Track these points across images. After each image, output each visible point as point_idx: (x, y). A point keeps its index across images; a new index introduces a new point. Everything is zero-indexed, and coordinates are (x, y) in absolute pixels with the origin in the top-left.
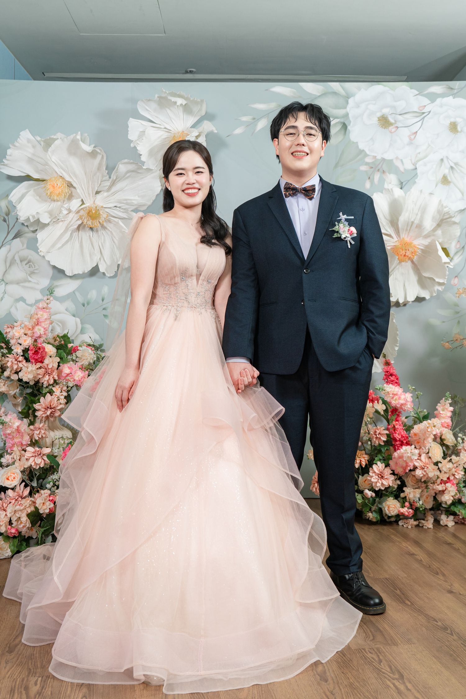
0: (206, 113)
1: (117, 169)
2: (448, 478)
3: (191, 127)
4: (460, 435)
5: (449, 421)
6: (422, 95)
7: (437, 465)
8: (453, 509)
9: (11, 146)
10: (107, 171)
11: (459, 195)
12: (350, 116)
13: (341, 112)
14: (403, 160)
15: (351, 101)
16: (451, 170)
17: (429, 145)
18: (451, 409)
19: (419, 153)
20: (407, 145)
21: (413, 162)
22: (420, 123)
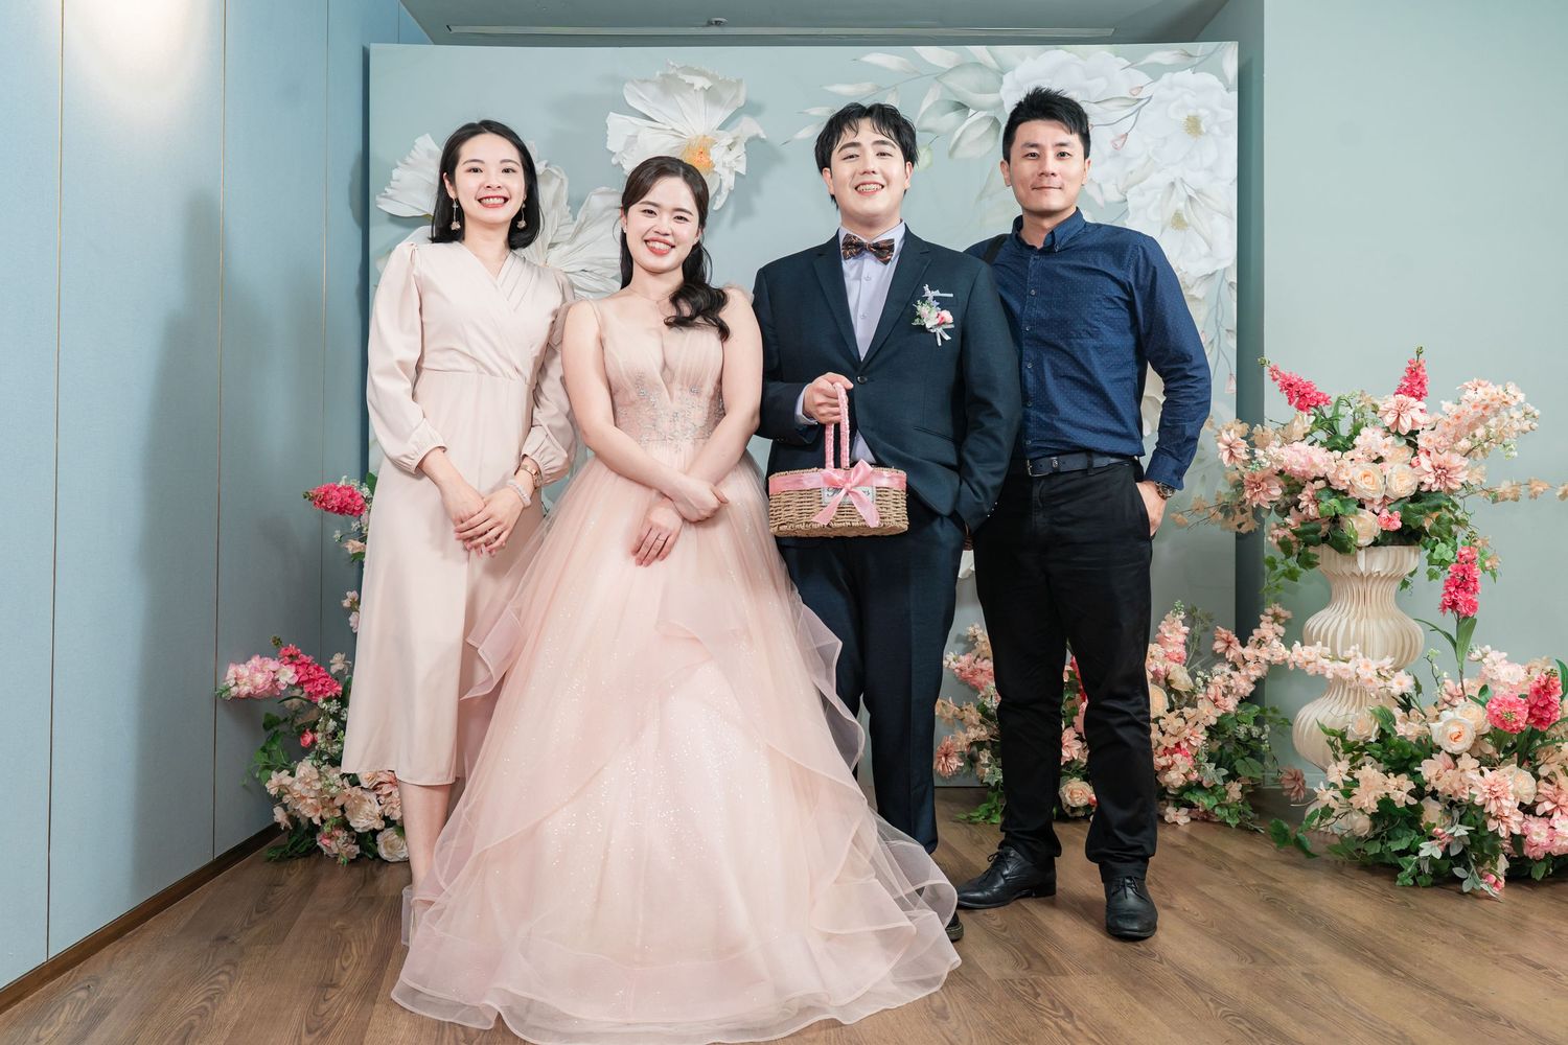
0: (746, 102)
1: (588, 205)
2: (1178, 745)
3: (719, 129)
4: (1200, 673)
5: (1181, 650)
6: (1136, 68)
7: (1158, 723)
8: (1187, 796)
9: (399, 163)
10: (569, 208)
11: (1204, 249)
12: (1005, 105)
13: (991, 98)
14: (1103, 186)
15: (1007, 78)
16: (1188, 204)
17: (1149, 158)
18: (1186, 629)
19: (1131, 172)
20: (1110, 157)
21: (1120, 188)
22: (1132, 119)
